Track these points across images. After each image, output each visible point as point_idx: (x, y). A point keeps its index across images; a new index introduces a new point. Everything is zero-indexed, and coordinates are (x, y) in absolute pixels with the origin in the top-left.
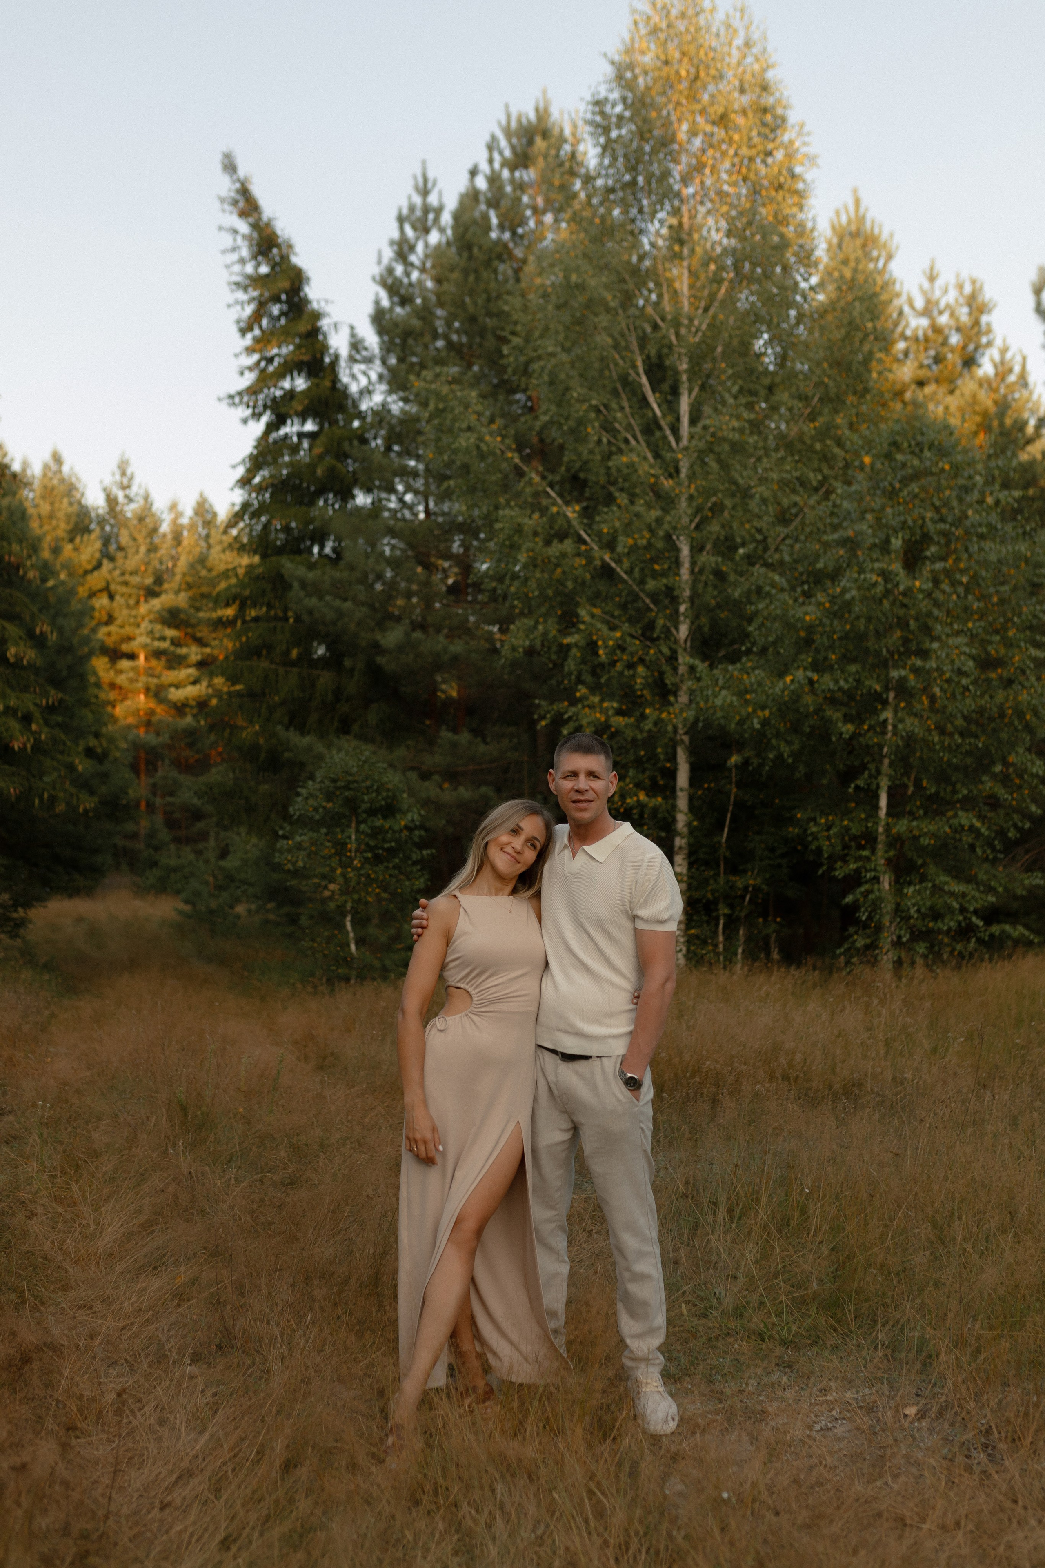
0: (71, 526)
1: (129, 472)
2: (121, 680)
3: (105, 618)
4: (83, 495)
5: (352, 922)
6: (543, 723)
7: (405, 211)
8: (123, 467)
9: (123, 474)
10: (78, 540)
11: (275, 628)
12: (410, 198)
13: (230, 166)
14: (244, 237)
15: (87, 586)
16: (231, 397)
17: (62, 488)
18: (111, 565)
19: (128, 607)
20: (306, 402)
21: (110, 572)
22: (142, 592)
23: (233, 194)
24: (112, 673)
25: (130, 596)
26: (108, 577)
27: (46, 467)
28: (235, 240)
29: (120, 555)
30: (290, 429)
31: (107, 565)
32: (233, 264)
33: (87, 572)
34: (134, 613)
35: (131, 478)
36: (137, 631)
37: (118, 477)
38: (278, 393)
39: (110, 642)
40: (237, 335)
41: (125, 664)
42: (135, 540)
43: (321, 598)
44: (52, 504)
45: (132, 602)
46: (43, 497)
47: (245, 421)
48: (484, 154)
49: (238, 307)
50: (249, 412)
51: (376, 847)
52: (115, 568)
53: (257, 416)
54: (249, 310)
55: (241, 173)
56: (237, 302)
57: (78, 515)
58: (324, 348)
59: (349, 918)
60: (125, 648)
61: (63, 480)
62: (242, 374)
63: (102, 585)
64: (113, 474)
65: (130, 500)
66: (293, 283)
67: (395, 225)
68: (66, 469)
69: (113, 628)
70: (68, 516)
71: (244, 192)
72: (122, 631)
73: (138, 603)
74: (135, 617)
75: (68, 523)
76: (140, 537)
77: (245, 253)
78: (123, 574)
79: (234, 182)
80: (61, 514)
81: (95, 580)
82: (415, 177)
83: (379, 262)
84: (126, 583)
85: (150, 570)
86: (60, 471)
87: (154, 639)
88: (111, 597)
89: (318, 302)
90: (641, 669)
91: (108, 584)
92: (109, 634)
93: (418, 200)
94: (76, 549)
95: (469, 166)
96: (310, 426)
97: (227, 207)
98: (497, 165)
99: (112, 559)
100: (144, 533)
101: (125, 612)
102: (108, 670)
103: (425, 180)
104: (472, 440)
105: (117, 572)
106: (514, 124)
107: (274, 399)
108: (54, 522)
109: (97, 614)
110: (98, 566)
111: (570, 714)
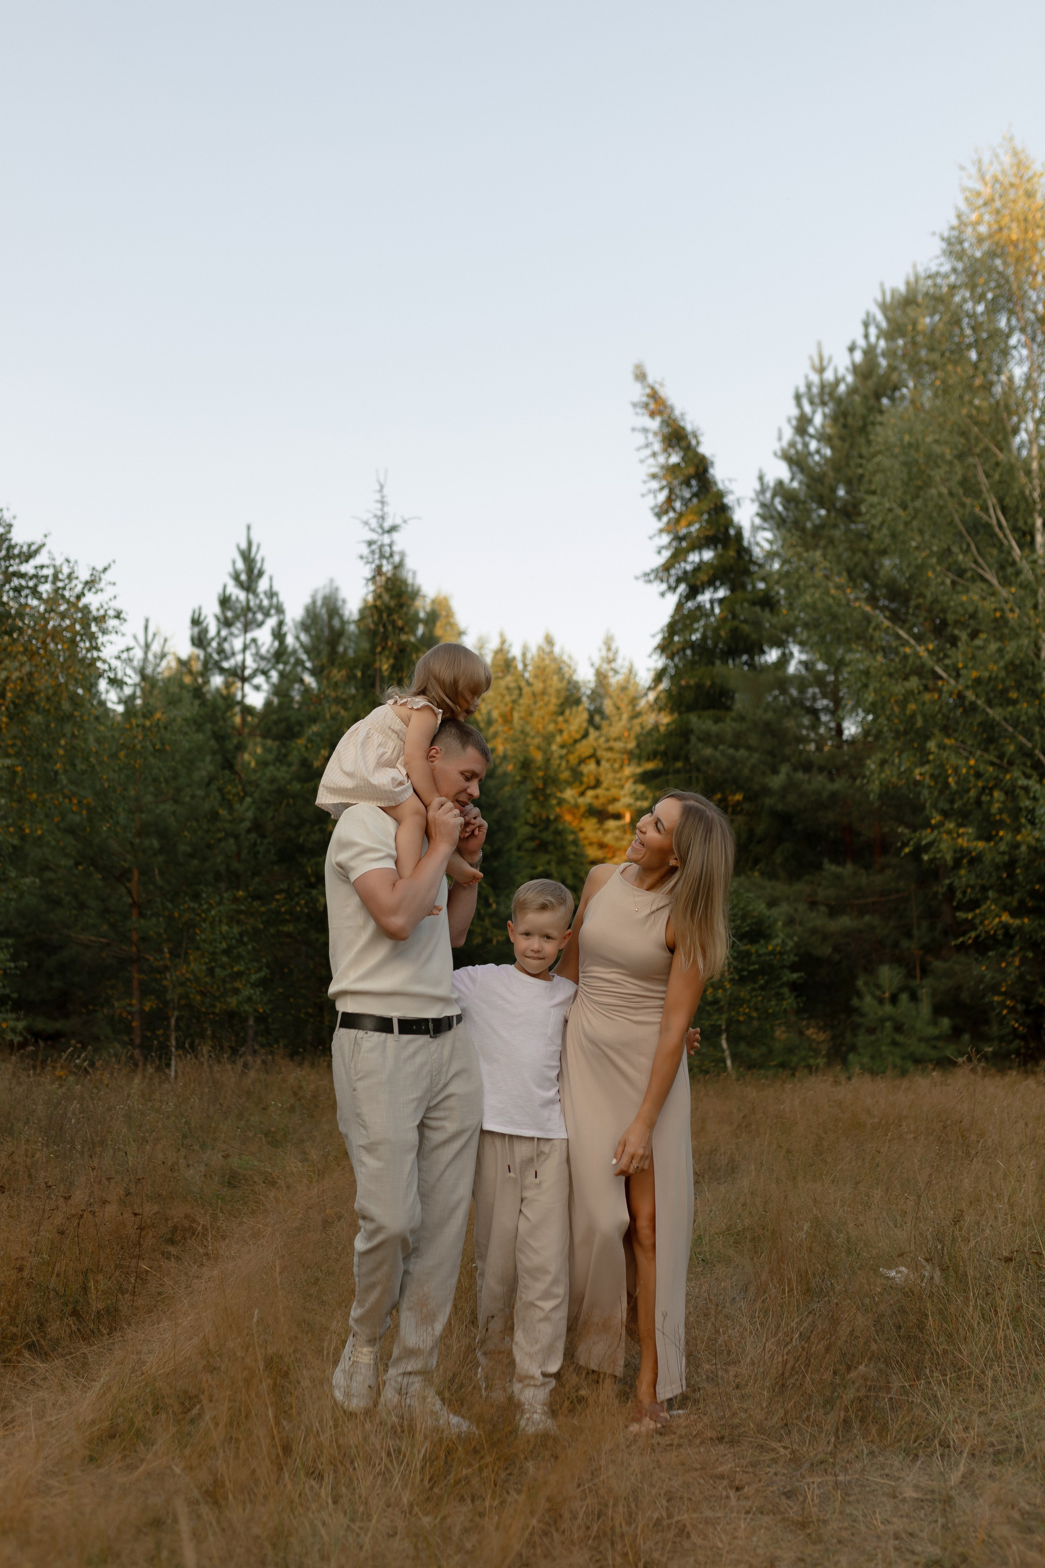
0: (562, 700)
1: (613, 647)
2: (608, 839)
3: (593, 783)
4: (575, 671)
5: (728, 1040)
6: (907, 850)
7: (803, 389)
8: (608, 643)
9: (609, 649)
10: (567, 712)
11: (690, 778)
12: (806, 377)
13: (641, 376)
14: (655, 434)
15: (577, 754)
16: (647, 575)
17: (553, 666)
18: (597, 734)
19: (615, 771)
20: (711, 572)
21: (597, 739)
22: (625, 757)
23: (645, 399)
24: (600, 833)
25: (615, 760)
26: (595, 744)
27: (540, 649)
28: (647, 438)
29: (605, 724)
30: (705, 598)
31: (593, 733)
32: (647, 458)
33: (576, 741)
34: (618, 776)
35: (616, 652)
36: (622, 793)
37: (604, 653)
38: (689, 567)
39: (597, 804)
40: (654, 520)
41: (611, 824)
42: (618, 708)
43: (715, 748)
44: (544, 681)
45: (617, 766)
46: (536, 676)
47: (663, 594)
48: (861, 330)
49: (651, 496)
50: (664, 586)
51: (742, 970)
52: (599, 737)
53: (672, 589)
54: (662, 496)
55: (650, 380)
56: (650, 491)
57: (568, 690)
58: (729, 522)
59: (724, 1036)
60: (611, 809)
61: (554, 660)
62: (659, 552)
63: (589, 752)
64: (600, 650)
65: (616, 672)
66: (697, 467)
67: (792, 403)
68: (557, 650)
69: (599, 791)
70: (558, 691)
71: (654, 395)
72: (607, 793)
73: (621, 767)
74: (620, 779)
75: (558, 697)
76: (623, 705)
77: (657, 446)
78: (608, 740)
79: (644, 388)
80: (552, 691)
81: (584, 748)
82: (811, 358)
83: (780, 438)
84: (610, 749)
85: (633, 735)
86: (552, 652)
87: (637, 799)
88: (598, 763)
89: (723, 481)
90: (996, 794)
91: (595, 750)
92: (597, 797)
93: (815, 378)
94: (566, 721)
95: (848, 343)
96: (721, 593)
97: (639, 410)
98: (873, 339)
99: (598, 728)
100: (626, 701)
101: (611, 775)
102: (596, 831)
103: (821, 359)
104: (817, 595)
105: (602, 740)
106: (888, 298)
107: (685, 572)
108: (546, 698)
109: (585, 779)
110: (585, 735)
111: (929, 839)
